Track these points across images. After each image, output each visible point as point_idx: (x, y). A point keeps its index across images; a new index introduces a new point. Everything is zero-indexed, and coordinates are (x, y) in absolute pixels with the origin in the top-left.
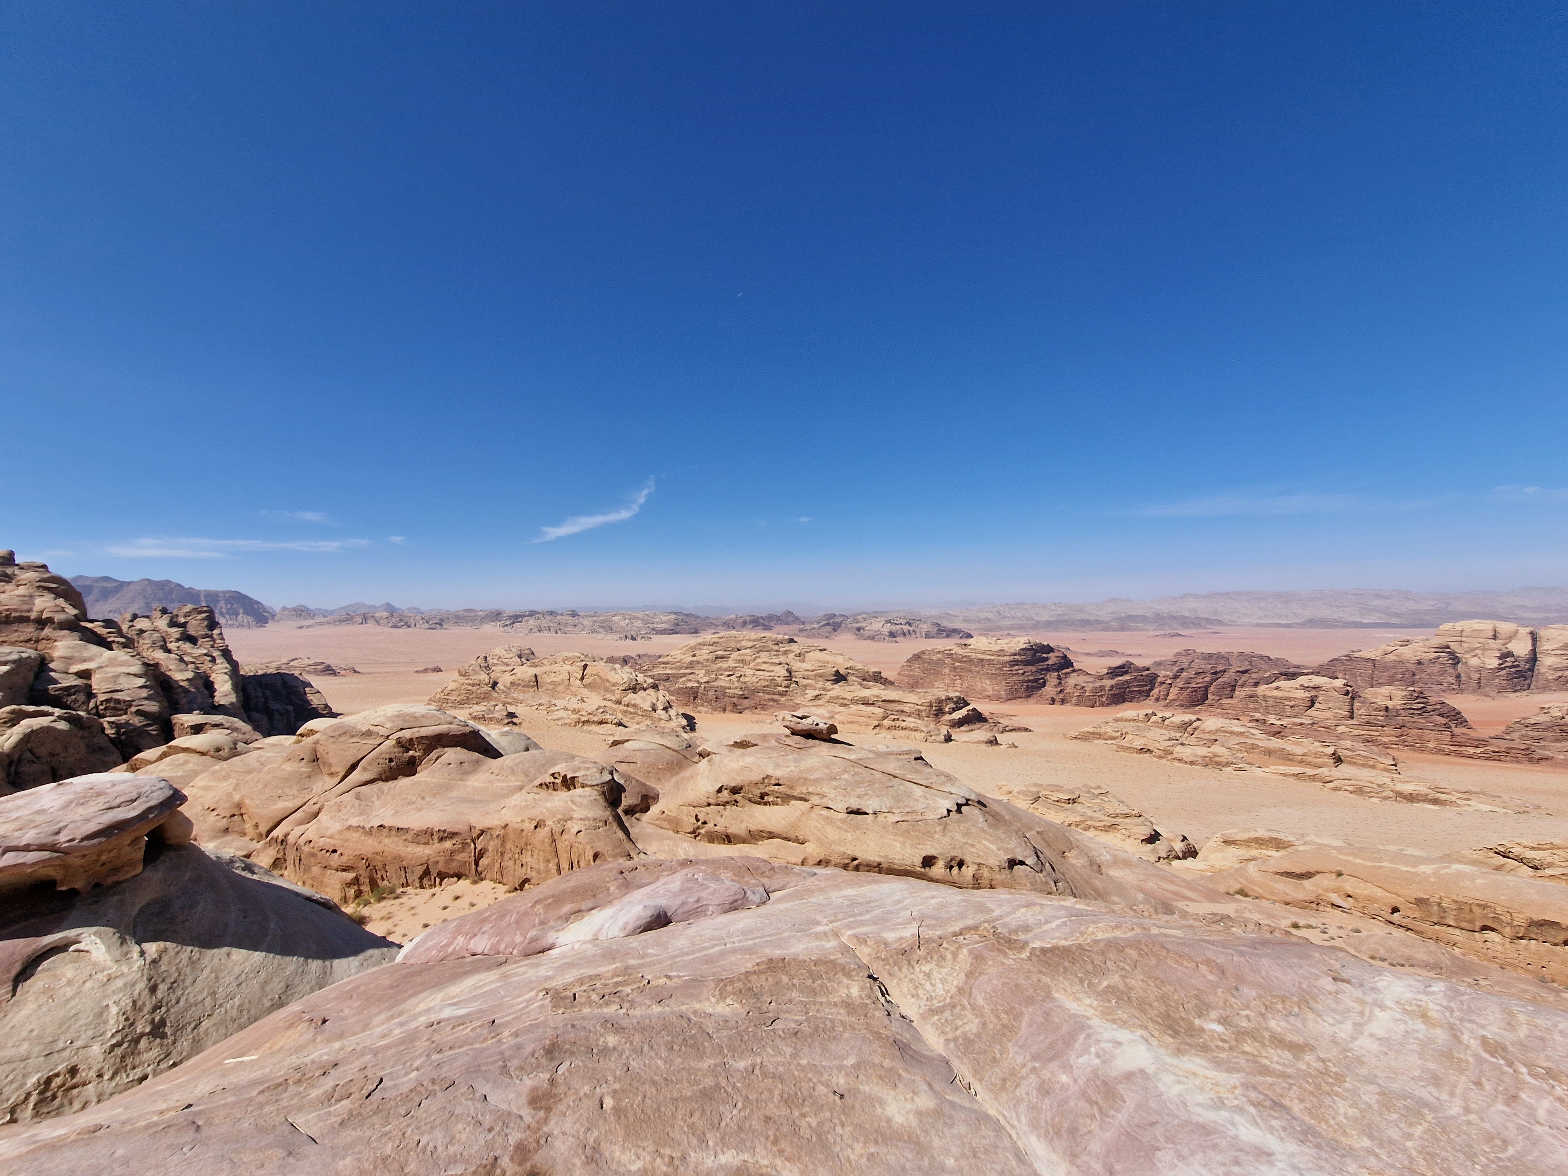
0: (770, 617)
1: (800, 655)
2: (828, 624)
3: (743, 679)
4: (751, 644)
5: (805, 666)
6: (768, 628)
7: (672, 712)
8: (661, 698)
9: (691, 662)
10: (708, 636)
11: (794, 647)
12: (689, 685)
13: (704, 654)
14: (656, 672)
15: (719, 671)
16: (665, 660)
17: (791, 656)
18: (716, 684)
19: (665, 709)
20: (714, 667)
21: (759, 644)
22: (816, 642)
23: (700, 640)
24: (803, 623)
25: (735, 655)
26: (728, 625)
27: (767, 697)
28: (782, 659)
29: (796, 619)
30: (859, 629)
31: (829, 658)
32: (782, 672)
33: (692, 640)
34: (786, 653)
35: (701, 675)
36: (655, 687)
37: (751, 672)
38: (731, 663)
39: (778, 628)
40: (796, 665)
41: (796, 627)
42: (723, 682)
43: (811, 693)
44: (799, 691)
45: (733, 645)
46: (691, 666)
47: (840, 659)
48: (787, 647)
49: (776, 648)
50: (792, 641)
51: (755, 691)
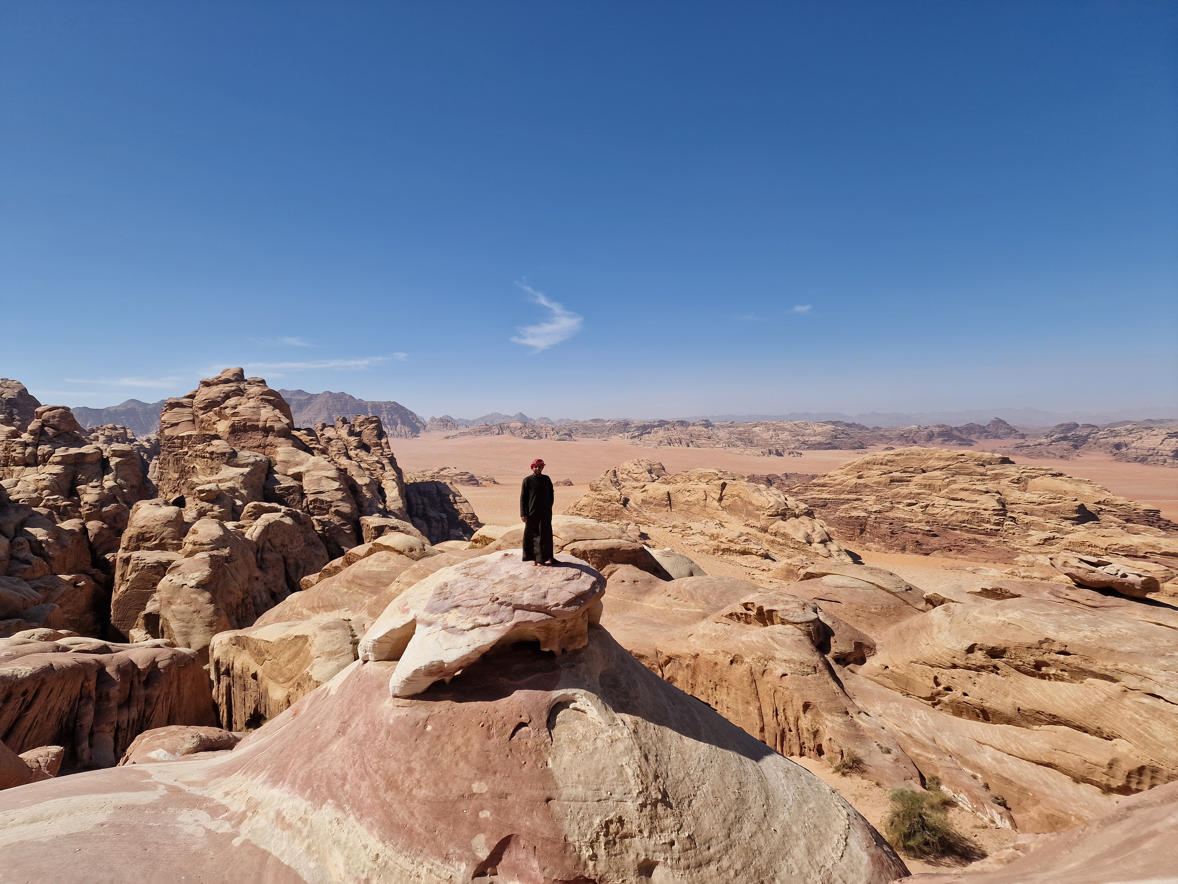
0: (970, 428)
1: (1018, 481)
2: (1065, 439)
3: (930, 510)
4: (942, 464)
5: (1027, 496)
6: (966, 443)
7: (832, 547)
8: (818, 528)
9: (857, 485)
10: (879, 452)
11: (1011, 470)
12: (854, 514)
13: (874, 475)
14: (809, 495)
15: (895, 500)
16: (822, 481)
17: (1005, 482)
18: (891, 514)
19: (823, 542)
20: (889, 493)
21: (955, 464)
22: (1045, 464)
23: (868, 457)
24: (1023, 436)
25: (919, 478)
26: (908, 438)
27: (967, 536)
28: (991, 485)
29: (1012, 431)
30: (1118, 446)
31: (1068, 487)
32: (991, 503)
33: (857, 457)
34: (996, 477)
35: (871, 503)
36: (810, 514)
37: (943, 501)
38: (913, 488)
39: (982, 443)
40: (1013, 495)
41: (1011, 442)
42: (901, 512)
43: (1037, 536)
44: (1017, 531)
45: (915, 464)
46: (856, 490)
47: (1085, 490)
48: (999, 469)
49: (981, 470)
50: (1005, 461)
51: (950, 527)
